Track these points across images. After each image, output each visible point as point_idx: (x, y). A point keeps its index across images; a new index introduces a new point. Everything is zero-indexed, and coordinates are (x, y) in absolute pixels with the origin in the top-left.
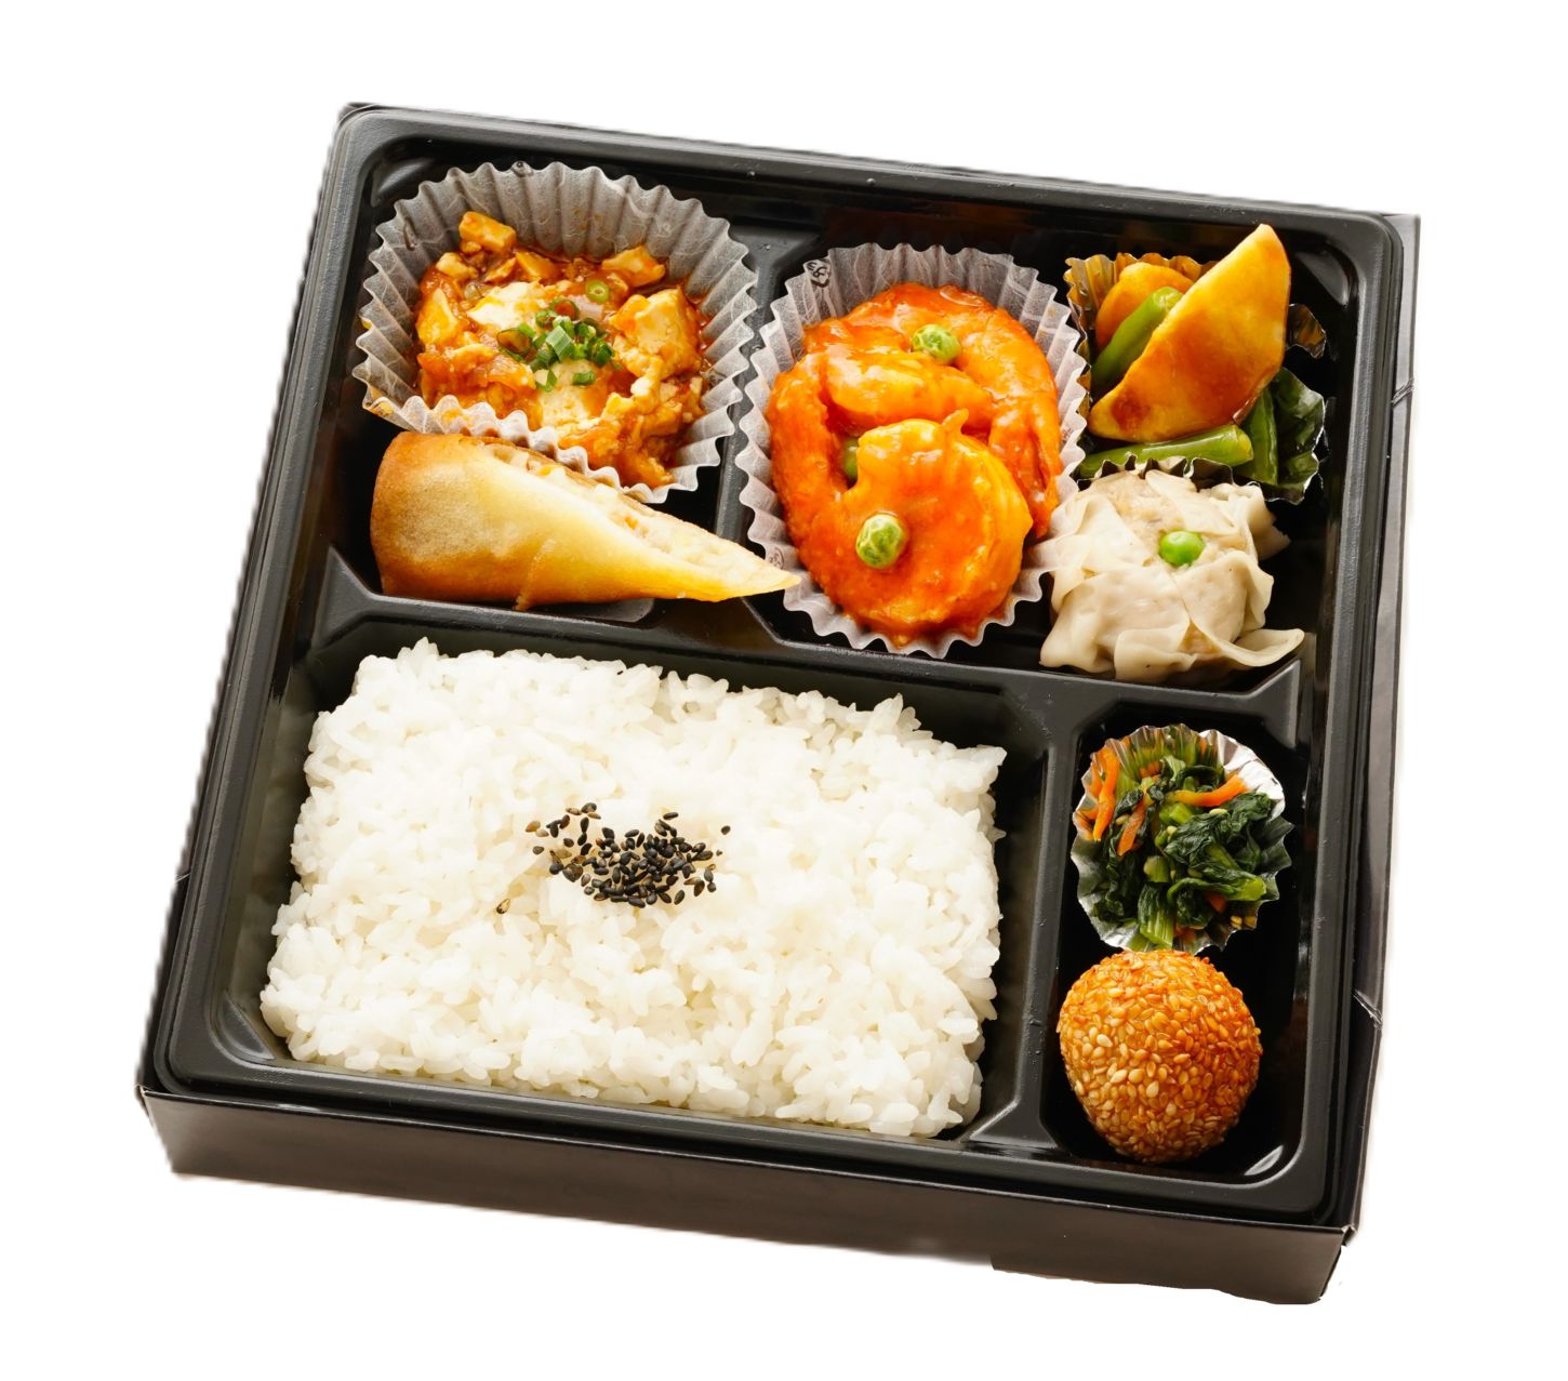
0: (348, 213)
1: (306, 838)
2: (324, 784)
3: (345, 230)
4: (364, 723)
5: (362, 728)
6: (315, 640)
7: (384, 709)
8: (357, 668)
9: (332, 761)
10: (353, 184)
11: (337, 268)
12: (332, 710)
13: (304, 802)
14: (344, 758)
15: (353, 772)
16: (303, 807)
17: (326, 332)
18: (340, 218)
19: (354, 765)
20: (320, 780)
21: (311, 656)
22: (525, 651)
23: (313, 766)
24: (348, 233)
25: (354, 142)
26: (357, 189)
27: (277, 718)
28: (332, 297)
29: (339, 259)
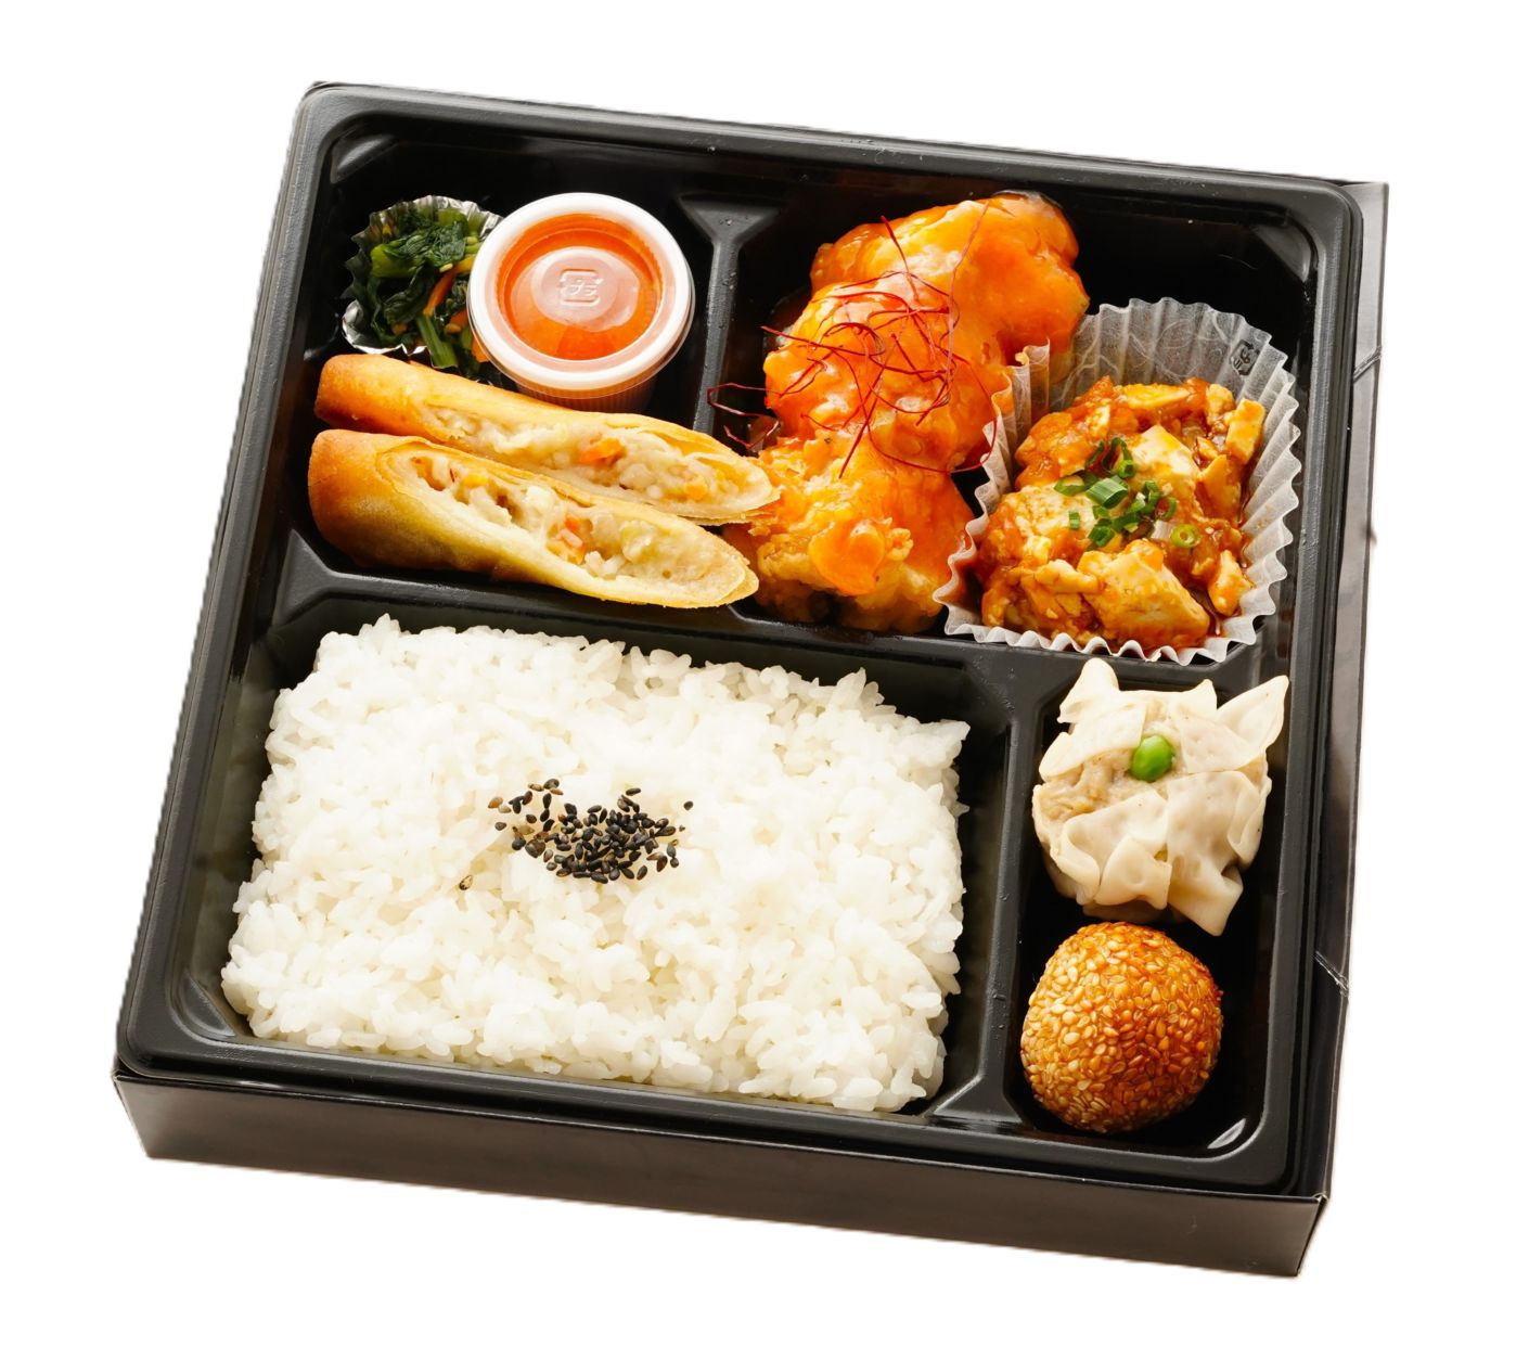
0: (307, 190)
1: (268, 815)
2: (286, 761)
3: (304, 207)
4: (326, 701)
5: (324, 704)
6: (277, 617)
7: (346, 685)
8: (318, 645)
9: (293, 738)
10: (312, 161)
11: (296, 245)
12: (293, 687)
13: (265, 779)
14: (305, 735)
15: (315, 749)
16: (265, 785)
17: (285, 309)
18: (299, 195)
19: (315, 742)
20: (281, 757)
21: (271, 633)
22: (487, 627)
23: (275, 744)
24: (308, 209)
25: (313, 119)
26: (316, 167)
27: (239, 695)
28: (291, 274)
29: (298, 235)
